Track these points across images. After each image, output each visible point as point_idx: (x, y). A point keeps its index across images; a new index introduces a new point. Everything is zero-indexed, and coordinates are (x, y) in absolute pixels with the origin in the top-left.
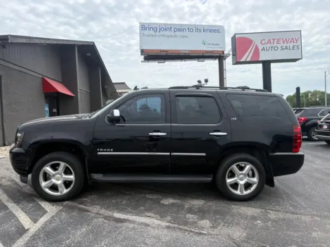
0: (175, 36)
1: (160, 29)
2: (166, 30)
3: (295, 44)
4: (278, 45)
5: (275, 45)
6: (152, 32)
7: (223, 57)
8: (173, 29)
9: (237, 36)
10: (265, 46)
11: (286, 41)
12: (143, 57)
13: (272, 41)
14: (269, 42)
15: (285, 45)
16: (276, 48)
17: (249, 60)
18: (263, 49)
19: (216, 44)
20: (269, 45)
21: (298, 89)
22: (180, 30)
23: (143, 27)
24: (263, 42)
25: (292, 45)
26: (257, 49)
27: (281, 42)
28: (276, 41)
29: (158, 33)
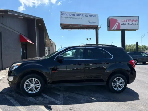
0: (76, 18)
1: (70, 15)
2: (72, 15)
3: (136, 22)
4: (128, 23)
5: (127, 22)
6: (66, 16)
7: (98, 28)
8: (75, 15)
9: (110, 18)
10: (123, 23)
11: (132, 21)
12: (61, 27)
13: (126, 21)
15: (132, 23)
16: (128, 24)
17: (115, 29)
18: (122, 24)
20: (124, 22)
21: (137, 43)
22: (79, 15)
23: (62, 13)
24: (122, 21)
25: (135, 22)
26: (119, 24)
27: (130, 21)
28: (127, 21)
29: (68, 16)
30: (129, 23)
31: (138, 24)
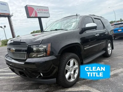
5: (42, 11)
7: (10, 16)
9: (28, 6)
11: (44, 10)
14: (39, 10)
18: (38, 12)
19: (5, 11)
26: (36, 12)
27: (43, 10)
28: (41, 10)
30: (43, 12)
31: (48, 13)
